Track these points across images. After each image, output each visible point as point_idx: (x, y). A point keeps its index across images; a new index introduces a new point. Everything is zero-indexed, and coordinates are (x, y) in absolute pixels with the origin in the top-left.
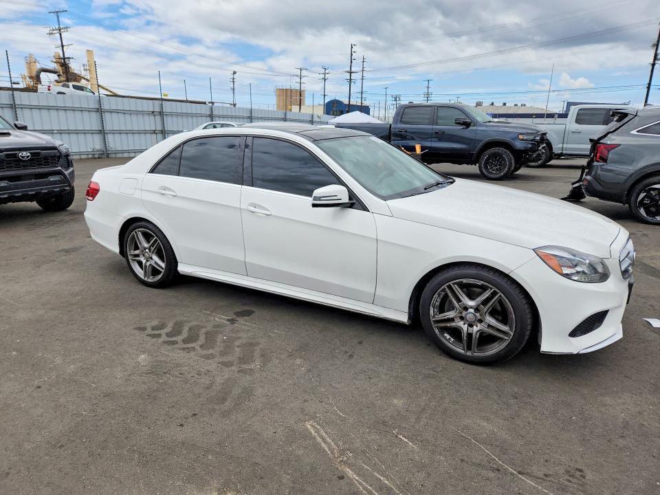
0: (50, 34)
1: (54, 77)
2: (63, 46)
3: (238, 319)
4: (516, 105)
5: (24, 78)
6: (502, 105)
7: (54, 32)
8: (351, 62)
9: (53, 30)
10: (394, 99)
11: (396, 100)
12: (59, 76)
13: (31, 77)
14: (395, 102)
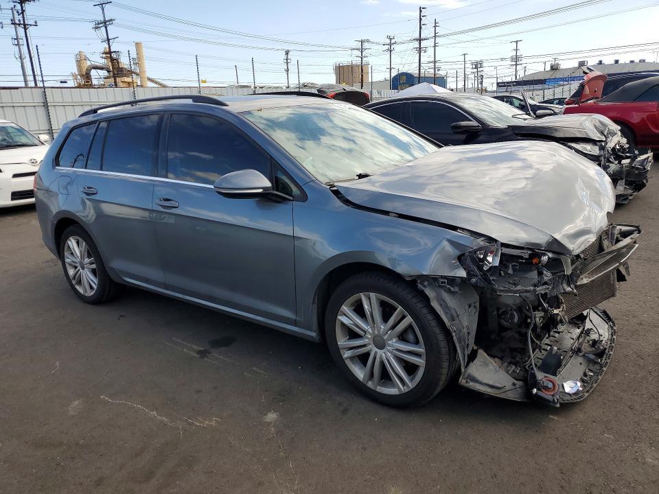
0: (96, 28)
1: (104, 73)
2: (108, 40)
3: (212, 350)
4: (632, 62)
5: (74, 76)
6: (613, 62)
7: (100, 26)
8: (420, 28)
9: (99, 24)
10: (474, 66)
11: (476, 68)
12: (109, 72)
13: (82, 76)
14: (476, 70)
